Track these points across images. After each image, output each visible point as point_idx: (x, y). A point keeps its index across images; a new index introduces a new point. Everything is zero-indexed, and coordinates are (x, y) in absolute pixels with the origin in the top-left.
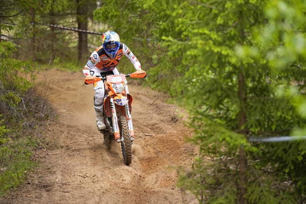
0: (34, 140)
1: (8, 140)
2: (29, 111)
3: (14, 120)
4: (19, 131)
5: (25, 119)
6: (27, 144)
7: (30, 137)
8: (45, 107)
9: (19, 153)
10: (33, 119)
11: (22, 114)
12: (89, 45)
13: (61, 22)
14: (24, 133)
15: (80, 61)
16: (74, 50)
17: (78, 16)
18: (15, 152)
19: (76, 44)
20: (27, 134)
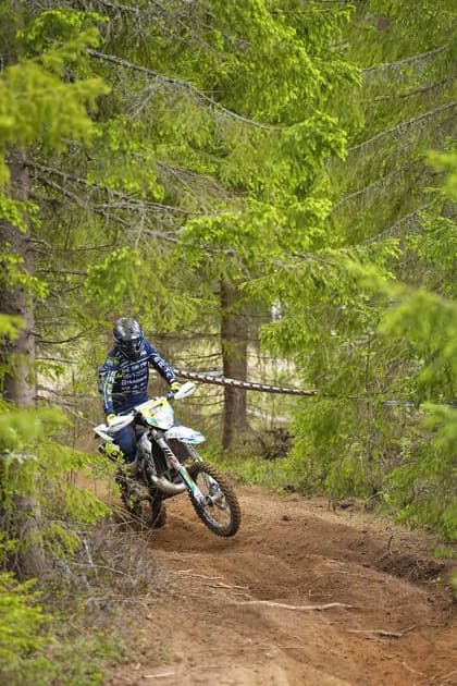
0: (110, 643)
1: (49, 642)
2: (102, 572)
3: (65, 592)
4: (75, 619)
5: (92, 591)
6: (94, 652)
7: (102, 634)
8: (140, 562)
9: (73, 673)
10: (111, 593)
11: (85, 578)
12: (249, 411)
13: (184, 354)
14: (88, 625)
15: (226, 451)
16: (212, 422)
17: (224, 341)
18: (65, 672)
19: (218, 409)
20: (95, 627)
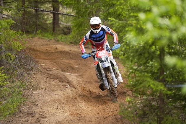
0: (24, 84)
1: (7, 83)
2: (21, 65)
3: (11, 70)
4: (14, 77)
5: (18, 70)
6: (19, 86)
8: (31, 62)
9: (14, 92)
10: (24, 70)
11: (16, 66)
12: (60, 22)
13: (42, 7)
14: (17, 79)
15: (54, 33)
16: (50, 25)
17: (54, 3)
18: (12, 91)
19: (51, 22)
20: (19, 79)
